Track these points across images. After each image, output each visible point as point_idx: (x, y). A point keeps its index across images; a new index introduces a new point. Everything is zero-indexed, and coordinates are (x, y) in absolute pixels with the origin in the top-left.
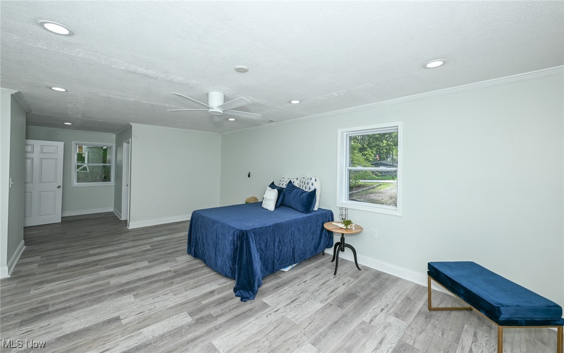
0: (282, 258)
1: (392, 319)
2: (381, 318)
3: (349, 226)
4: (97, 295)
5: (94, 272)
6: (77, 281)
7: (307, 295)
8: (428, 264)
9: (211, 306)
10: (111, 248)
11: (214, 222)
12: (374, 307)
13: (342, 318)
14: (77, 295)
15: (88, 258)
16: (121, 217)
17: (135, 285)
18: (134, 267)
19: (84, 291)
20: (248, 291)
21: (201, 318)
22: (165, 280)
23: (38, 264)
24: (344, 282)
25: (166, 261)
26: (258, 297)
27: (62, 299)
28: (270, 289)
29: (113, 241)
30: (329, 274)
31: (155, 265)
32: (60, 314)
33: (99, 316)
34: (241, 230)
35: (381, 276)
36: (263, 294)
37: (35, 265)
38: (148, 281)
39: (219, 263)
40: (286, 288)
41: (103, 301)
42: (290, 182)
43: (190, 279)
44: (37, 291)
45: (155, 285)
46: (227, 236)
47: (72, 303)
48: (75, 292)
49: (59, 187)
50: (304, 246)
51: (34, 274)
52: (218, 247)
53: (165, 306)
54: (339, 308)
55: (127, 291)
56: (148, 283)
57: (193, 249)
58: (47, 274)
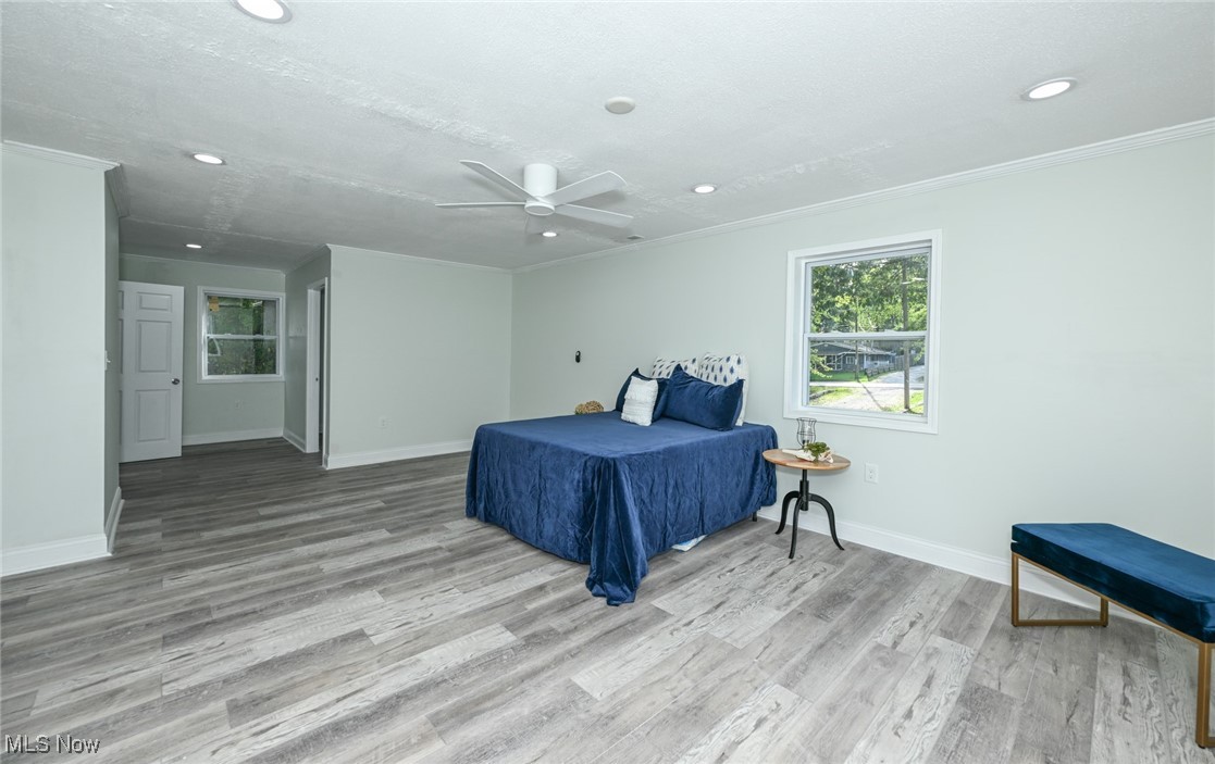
0: (680, 520)
1: (940, 642)
2: (913, 639)
3: (823, 455)
4: (303, 591)
5: (282, 548)
6: (253, 565)
7: (744, 595)
8: (1014, 527)
9: (548, 613)
10: (302, 505)
11: (533, 446)
12: (893, 619)
13: (831, 638)
14: (262, 590)
15: (259, 524)
16: (304, 447)
17: (375, 573)
18: (362, 541)
19: (274, 584)
20: (620, 585)
21: (534, 635)
22: (436, 564)
23: (160, 534)
24: (814, 572)
25: (426, 531)
26: (642, 597)
27: (234, 598)
28: (663, 584)
29: (303, 492)
30: (777, 556)
31: (406, 537)
32: (238, 625)
33: (319, 628)
34: (603, 458)
35: (890, 561)
36: (651, 592)
37: (156, 536)
38: (400, 566)
39: (549, 528)
40: (694, 581)
41: (319, 601)
42: (678, 368)
43: (486, 563)
44: (176, 582)
45: (418, 575)
46: (567, 473)
47: (257, 606)
48: (255, 585)
49: (176, 382)
50: (721, 497)
51: (159, 551)
52: (544, 498)
53: (452, 613)
54: (820, 621)
55: (362, 585)
56: (401, 570)
57: (482, 506)
58: (186, 552)
